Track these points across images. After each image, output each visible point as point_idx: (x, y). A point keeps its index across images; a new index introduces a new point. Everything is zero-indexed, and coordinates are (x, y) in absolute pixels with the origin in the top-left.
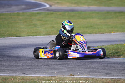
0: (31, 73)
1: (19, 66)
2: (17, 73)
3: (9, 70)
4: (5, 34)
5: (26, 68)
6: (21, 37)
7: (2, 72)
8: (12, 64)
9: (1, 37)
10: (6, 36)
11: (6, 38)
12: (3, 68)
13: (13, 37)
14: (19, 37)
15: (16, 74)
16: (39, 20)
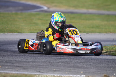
0: (48, 72)
1: (29, 62)
2: (28, 70)
3: (17, 66)
4: (5, 30)
5: (39, 65)
6: (23, 34)
7: (9, 68)
8: (19, 60)
9: (1, 33)
10: (6, 32)
11: (6, 34)
12: (9, 64)
13: (15, 33)
14: (21, 33)
15: (28, 72)
16: (39, 19)
